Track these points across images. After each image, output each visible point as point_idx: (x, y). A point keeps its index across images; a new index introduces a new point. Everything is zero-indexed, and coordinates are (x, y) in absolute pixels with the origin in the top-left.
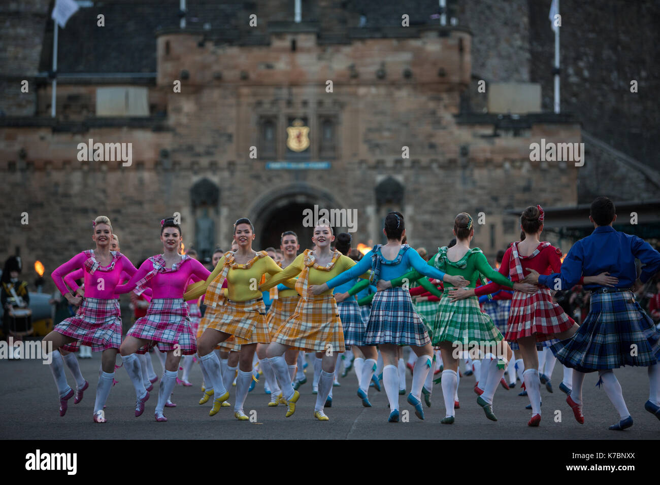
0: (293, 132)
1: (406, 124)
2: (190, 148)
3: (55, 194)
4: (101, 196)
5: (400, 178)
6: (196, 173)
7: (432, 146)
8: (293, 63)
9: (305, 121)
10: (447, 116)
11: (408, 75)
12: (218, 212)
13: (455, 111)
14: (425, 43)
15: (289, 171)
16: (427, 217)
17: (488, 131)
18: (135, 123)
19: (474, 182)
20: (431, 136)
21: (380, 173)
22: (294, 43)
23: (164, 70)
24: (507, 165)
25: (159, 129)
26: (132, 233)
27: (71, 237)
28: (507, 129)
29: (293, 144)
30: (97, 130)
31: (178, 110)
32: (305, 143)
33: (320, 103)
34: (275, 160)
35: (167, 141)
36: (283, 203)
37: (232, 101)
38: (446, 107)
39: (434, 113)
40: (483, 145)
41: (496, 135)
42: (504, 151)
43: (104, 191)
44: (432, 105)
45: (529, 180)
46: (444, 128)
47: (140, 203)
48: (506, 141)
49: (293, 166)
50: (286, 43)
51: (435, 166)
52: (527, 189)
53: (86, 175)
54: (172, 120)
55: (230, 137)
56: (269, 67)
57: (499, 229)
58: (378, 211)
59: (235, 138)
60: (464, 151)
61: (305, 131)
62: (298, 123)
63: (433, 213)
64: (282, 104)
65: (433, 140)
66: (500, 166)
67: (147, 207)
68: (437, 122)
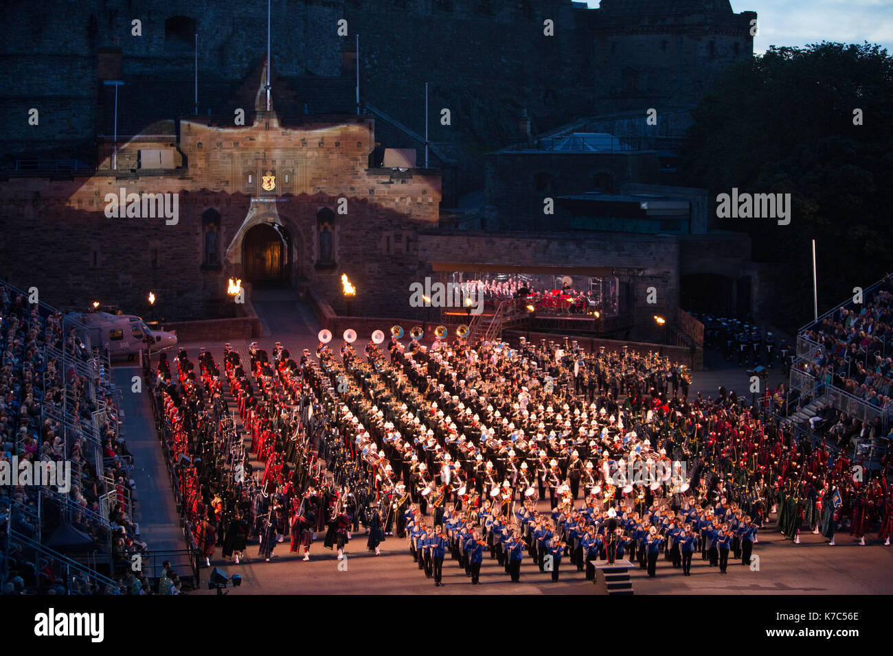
0: (266, 179)
1: (336, 175)
6: (205, 205)
7: (352, 189)
8: (267, 137)
9: (273, 173)
10: (362, 170)
11: (337, 144)
12: (219, 229)
13: (366, 167)
14: (349, 127)
15: (263, 203)
16: (349, 232)
17: (387, 180)
18: (168, 173)
20: (352, 182)
21: (320, 206)
22: (267, 124)
23: (187, 141)
25: (182, 178)
26: (166, 243)
28: (398, 178)
29: (266, 187)
30: (144, 178)
31: (195, 166)
32: (273, 186)
33: (284, 162)
34: (256, 196)
35: (186, 184)
36: (260, 222)
37: (230, 160)
38: (360, 164)
39: (353, 168)
40: (383, 188)
41: (391, 182)
42: (396, 192)
44: (352, 163)
45: (411, 211)
46: (360, 178)
48: (397, 186)
49: (266, 200)
50: (263, 125)
54: (191, 172)
55: (227, 182)
56: (252, 139)
57: (392, 240)
58: (318, 228)
59: (230, 184)
61: (273, 178)
62: (269, 173)
63: (353, 229)
64: (260, 162)
65: (353, 185)
68: (355, 174)
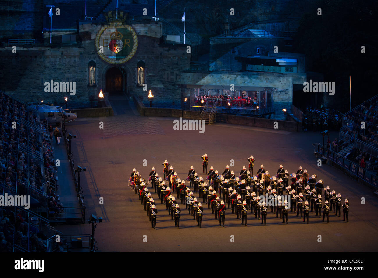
0: (116, 48)
1: (146, 47)
2: (88, 52)
3: (52, 64)
4: (64, 65)
5: (144, 61)
6: (90, 59)
7: (152, 52)
13: (159, 43)
14: (151, 25)
17: (167, 49)
18: (74, 45)
19: (163, 62)
20: (152, 50)
21: (139, 59)
24: (172, 58)
25: (80, 47)
27: (56, 76)
28: (172, 48)
29: (116, 51)
30: (63, 47)
32: (119, 51)
34: (111, 55)
35: (82, 50)
40: (166, 52)
41: (169, 50)
42: (171, 54)
43: (65, 64)
46: (156, 48)
47: (75, 67)
48: (172, 51)
51: (153, 57)
52: (177, 64)
53: (60, 59)
54: (83, 45)
57: (170, 74)
60: (161, 53)
61: (119, 48)
62: (117, 45)
66: (170, 58)
67: (76, 68)
68: (154, 46)
